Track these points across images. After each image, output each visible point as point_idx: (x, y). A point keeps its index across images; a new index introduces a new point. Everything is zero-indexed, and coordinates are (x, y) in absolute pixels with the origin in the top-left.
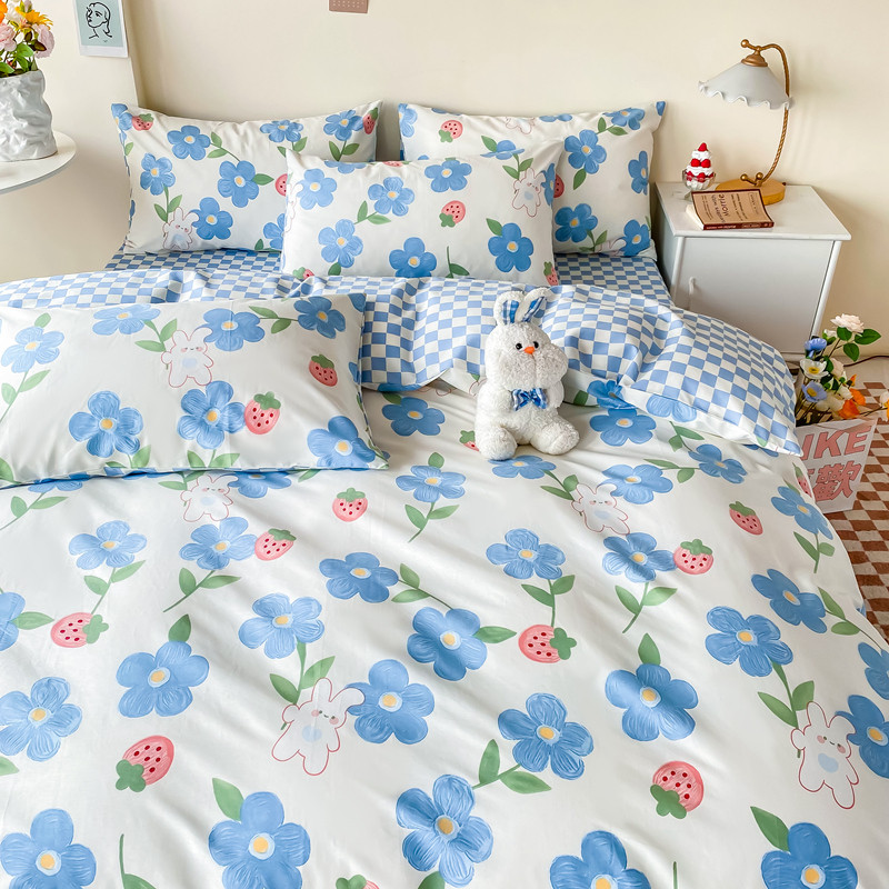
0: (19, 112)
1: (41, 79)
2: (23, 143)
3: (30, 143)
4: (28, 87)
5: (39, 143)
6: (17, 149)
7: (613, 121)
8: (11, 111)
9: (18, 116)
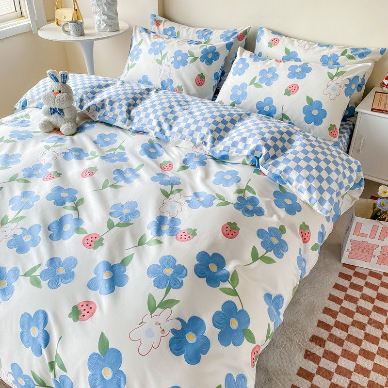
0: (104, 13)
3: (107, 25)
4: (109, 4)
5: (111, 26)
6: (102, 27)
7: (351, 52)
8: (101, 12)
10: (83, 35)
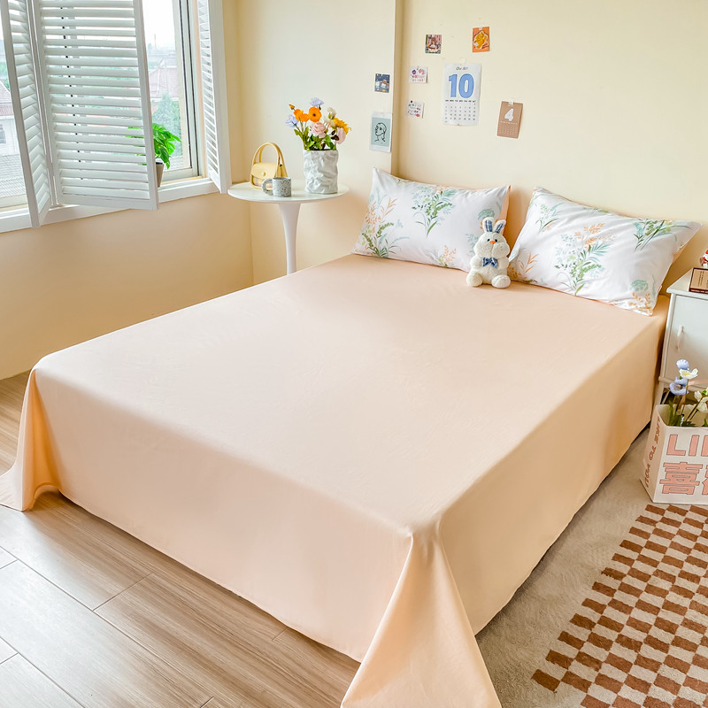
0: (320, 169)
1: (336, 155)
2: (319, 185)
3: (322, 185)
4: (328, 157)
5: (327, 186)
6: (316, 187)
8: (316, 168)
10: (289, 196)
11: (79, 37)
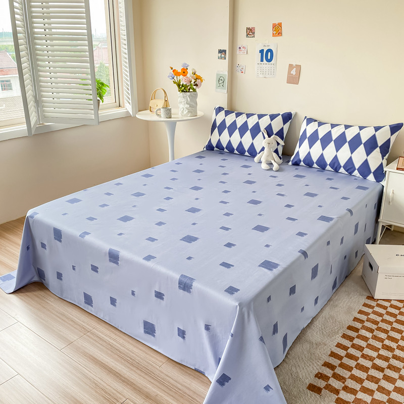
1: (196, 95)
4: (192, 96)
9: (187, 104)
10: (170, 118)
11: (53, 30)
